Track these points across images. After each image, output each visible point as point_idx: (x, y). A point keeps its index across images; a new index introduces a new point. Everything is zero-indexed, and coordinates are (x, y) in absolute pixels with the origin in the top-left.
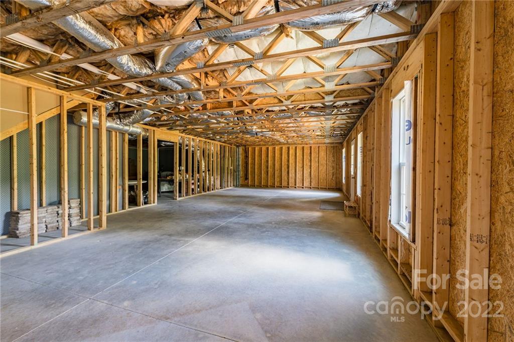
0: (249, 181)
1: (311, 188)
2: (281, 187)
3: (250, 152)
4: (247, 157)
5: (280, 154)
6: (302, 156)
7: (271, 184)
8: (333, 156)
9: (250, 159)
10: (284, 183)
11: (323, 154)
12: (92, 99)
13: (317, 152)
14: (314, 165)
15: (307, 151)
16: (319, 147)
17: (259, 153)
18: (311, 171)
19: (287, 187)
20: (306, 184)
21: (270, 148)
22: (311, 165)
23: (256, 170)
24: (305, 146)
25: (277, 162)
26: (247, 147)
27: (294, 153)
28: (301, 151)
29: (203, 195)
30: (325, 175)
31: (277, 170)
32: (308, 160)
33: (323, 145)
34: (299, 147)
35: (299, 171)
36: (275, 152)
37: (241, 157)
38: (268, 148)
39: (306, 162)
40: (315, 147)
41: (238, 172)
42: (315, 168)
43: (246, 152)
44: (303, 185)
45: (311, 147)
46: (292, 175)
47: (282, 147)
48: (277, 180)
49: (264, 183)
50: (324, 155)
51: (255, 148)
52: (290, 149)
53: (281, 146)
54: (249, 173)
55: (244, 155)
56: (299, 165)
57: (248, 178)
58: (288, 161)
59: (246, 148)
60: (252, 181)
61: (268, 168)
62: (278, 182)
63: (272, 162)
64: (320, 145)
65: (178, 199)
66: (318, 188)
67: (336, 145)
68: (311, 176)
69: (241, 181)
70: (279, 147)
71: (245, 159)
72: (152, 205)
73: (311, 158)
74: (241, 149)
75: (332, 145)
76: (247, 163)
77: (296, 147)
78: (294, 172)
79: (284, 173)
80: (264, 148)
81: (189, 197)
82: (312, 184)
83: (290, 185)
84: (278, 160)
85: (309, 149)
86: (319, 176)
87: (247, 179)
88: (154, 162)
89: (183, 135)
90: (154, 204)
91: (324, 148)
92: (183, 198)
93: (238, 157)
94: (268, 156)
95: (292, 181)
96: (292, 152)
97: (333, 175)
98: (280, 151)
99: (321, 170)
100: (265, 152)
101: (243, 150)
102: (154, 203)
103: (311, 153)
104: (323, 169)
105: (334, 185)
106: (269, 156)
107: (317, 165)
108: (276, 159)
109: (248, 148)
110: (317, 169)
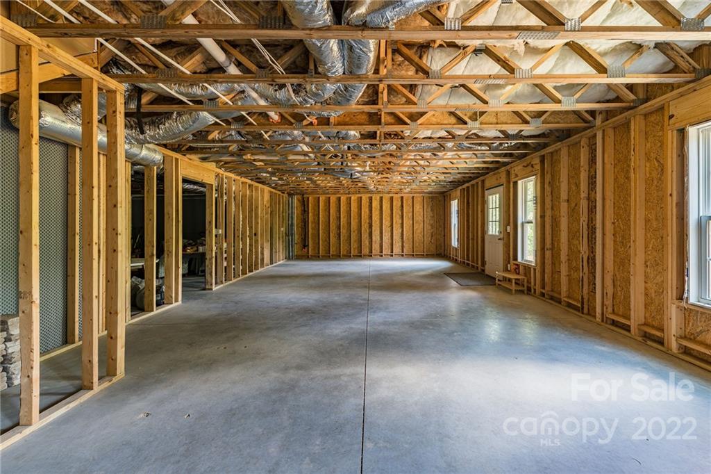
0: (310, 249)
1: (403, 255)
2: (361, 256)
3: (310, 205)
4: (305, 211)
5: (358, 206)
6: (389, 211)
7: (345, 253)
8: (432, 210)
9: (310, 214)
10: (365, 251)
11: (418, 208)
12: (95, 68)
13: (411, 204)
14: (407, 223)
15: (397, 203)
16: (413, 197)
17: (326, 206)
18: (403, 231)
19: (370, 256)
20: (397, 250)
21: (343, 198)
22: (402, 223)
23: (321, 232)
24: (395, 196)
25: (354, 219)
26: (305, 196)
27: (379, 206)
28: (389, 203)
29: (249, 277)
30: (421, 236)
31: (354, 231)
32: (398, 216)
33: (418, 195)
34: (386, 197)
35: (386, 232)
36: (350, 204)
37: (297, 212)
38: (339, 199)
39: (397, 219)
40: (408, 197)
41: (292, 236)
42: (408, 227)
43: (304, 203)
44: (392, 252)
45: (402, 197)
46: (376, 237)
47: (361, 197)
48: (354, 245)
49: (333, 251)
50: (420, 208)
51: (319, 198)
52: (373, 200)
53: (360, 195)
54: (310, 236)
55: (299, 209)
56: (386, 223)
57: (308, 245)
58: (371, 217)
59: (303, 198)
60: (314, 249)
61: (339, 228)
62: (354, 249)
63: (345, 219)
64: (415, 195)
65: (215, 288)
66: (413, 255)
67: (436, 195)
68: (402, 238)
69: (296, 249)
70: (356, 198)
71: (303, 214)
72: (174, 305)
73: (402, 213)
74: (296, 200)
75: (430, 195)
76: (305, 222)
77: (381, 198)
78: (379, 233)
79: (365, 236)
80: (333, 199)
81: (231, 282)
82: (404, 249)
83: (373, 253)
84: (354, 215)
85: (400, 200)
86: (413, 237)
87: (305, 245)
88: (177, 221)
89: (221, 171)
90: (177, 304)
91: (420, 200)
92: (222, 286)
93: (292, 212)
94: (339, 211)
95: (376, 247)
96: (375, 204)
97: (432, 236)
98: (358, 202)
99: (417, 229)
100: (334, 205)
101: (298, 200)
102: (177, 301)
103: (402, 206)
104: (418, 227)
105: (433, 250)
106: (342, 209)
107: (411, 222)
108: (352, 215)
109: (308, 198)
110: (411, 228)
